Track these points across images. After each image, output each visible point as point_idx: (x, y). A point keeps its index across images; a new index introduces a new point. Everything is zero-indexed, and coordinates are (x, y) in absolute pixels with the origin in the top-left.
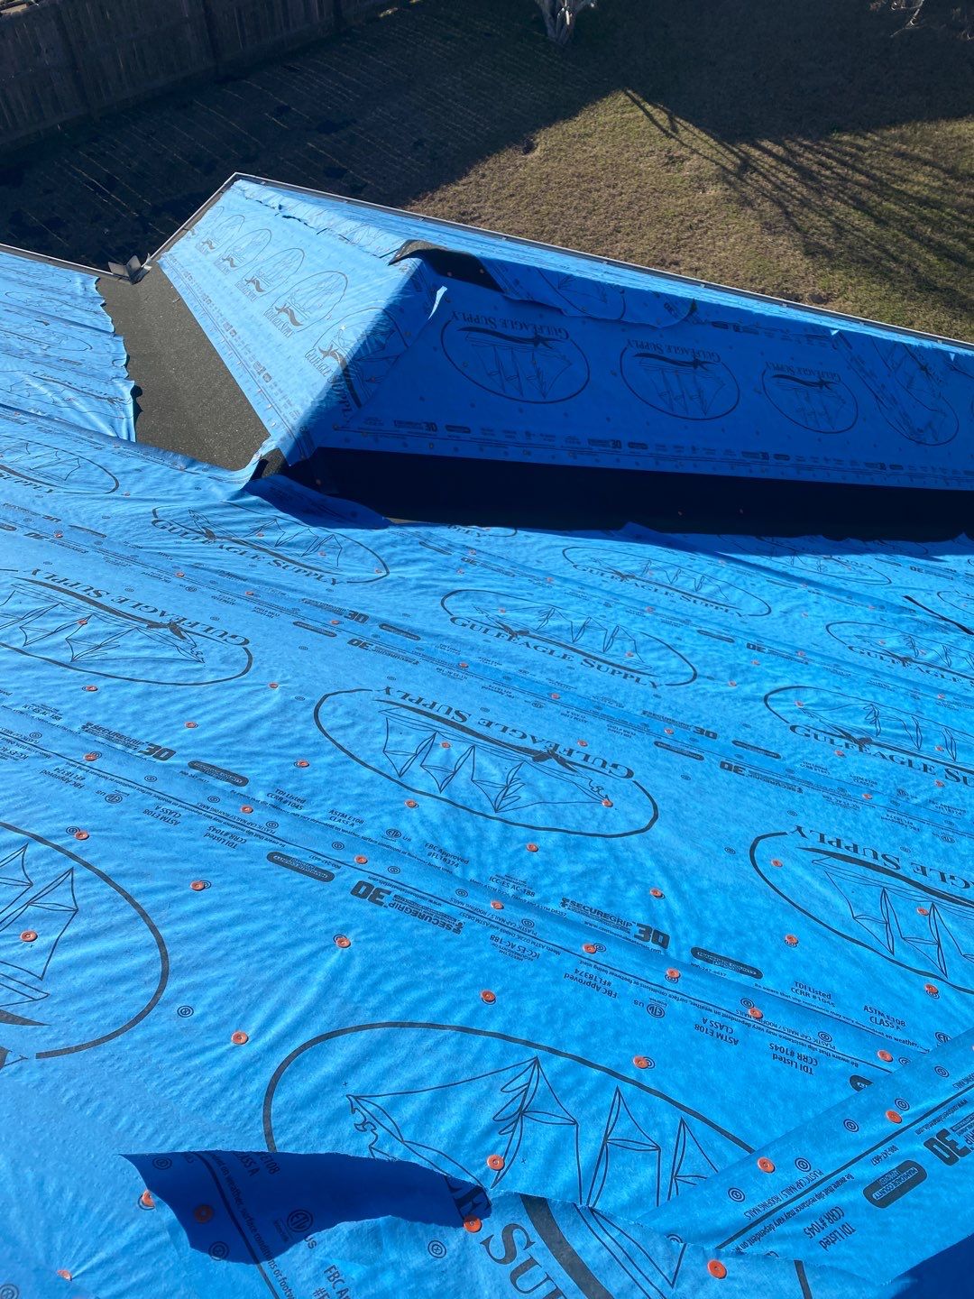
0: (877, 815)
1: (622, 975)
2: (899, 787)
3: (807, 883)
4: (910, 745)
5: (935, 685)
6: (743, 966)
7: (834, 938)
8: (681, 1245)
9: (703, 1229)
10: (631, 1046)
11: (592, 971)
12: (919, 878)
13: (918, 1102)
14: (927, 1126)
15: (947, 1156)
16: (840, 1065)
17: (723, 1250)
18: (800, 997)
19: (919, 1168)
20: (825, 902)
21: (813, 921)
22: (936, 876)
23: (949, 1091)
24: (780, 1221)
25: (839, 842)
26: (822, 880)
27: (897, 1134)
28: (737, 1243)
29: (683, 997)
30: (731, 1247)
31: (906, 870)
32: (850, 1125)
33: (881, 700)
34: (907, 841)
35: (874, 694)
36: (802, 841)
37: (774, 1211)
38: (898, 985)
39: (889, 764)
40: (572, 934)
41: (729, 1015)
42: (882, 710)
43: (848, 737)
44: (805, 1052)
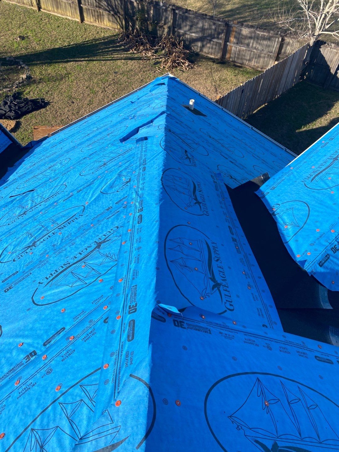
0: (54, 257)
1: (33, 376)
2: (52, 245)
3: (54, 293)
4: (45, 232)
5: (37, 211)
6: (58, 332)
7: (72, 297)
8: (107, 411)
9: (107, 401)
10: (52, 389)
11: (24, 387)
12: (76, 260)
13: (120, 308)
14: (126, 310)
15: (134, 310)
16: (99, 323)
17: (115, 397)
18: (77, 321)
19: (132, 320)
20: (62, 292)
21: (63, 300)
22: (79, 255)
23: (123, 297)
24: (119, 373)
25: (51, 274)
26: (56, 288)
27: (122, 320)
28: (117, 391)
29: (53, 359)
30: (116, 394)
31: (72, 261)
32: (113, 332)
33: (28, 229)
34: (66, 255)
35: (25, 229)
36: (43, 285)
37: (116, 373)
38: (94, 289)
39: (45, 242)
40: (8, 386)
41: (67, 347)
42: (31, 232)
43: (29, 247)
44: (90, 331)
